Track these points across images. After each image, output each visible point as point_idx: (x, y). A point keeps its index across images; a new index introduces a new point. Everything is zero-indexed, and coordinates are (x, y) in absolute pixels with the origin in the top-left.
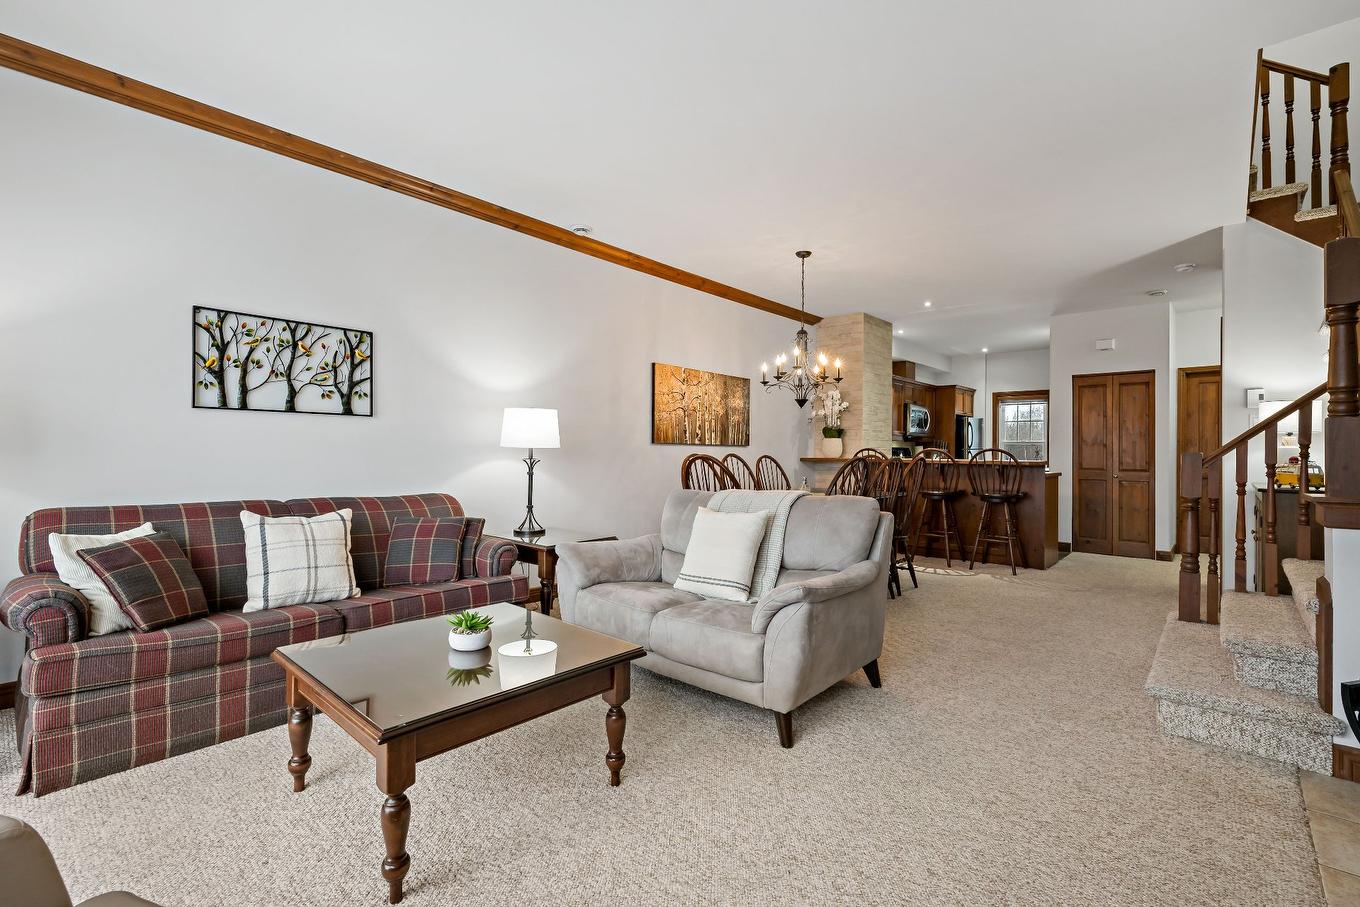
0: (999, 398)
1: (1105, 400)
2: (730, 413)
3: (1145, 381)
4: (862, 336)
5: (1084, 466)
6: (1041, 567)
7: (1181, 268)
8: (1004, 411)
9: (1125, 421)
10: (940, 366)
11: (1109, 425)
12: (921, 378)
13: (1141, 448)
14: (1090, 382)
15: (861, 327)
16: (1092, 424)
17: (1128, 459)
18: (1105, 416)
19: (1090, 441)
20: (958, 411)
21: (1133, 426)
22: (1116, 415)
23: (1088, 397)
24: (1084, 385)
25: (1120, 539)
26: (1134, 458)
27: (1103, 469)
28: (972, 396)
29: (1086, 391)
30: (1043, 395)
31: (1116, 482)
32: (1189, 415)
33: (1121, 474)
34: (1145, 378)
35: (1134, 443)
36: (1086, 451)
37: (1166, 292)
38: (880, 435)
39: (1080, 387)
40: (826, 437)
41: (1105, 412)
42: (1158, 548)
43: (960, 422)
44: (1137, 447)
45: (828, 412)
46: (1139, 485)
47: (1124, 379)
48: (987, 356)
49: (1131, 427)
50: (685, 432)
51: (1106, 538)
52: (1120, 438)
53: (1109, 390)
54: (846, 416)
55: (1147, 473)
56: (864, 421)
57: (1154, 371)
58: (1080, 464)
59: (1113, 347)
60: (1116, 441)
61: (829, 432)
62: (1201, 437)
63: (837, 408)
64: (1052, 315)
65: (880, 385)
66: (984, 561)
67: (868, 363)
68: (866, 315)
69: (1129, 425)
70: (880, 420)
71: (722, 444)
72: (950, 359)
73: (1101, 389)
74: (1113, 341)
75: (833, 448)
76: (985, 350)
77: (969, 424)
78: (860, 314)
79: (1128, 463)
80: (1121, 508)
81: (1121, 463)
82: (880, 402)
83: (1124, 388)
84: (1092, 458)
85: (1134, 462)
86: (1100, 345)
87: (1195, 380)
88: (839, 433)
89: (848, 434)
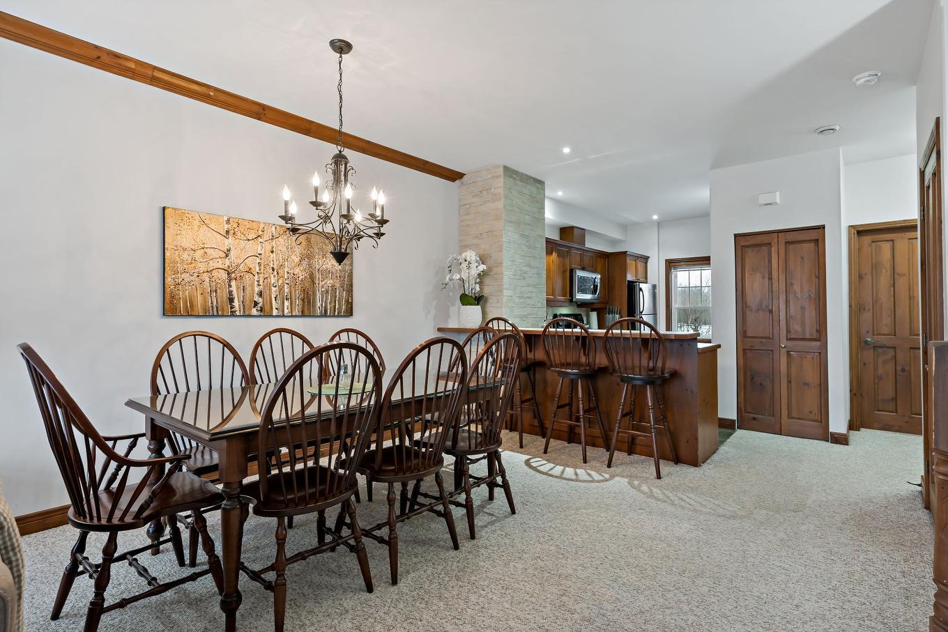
0: (671, 264)
1: (770, 261)
2: (317, 275)
3: (814, 236)
4: (501, 191)
5: (749, 334)
6: (695, 463)
7: (862, 79)
8: (676, 277)
9: (792, 284)
10: (615, 234)
11: (775, 289)
12: (591, 244)
13: (810, 313)
14: (753, 241)
15: (500, 182)
16: (756, 285)
17: (796, 327)
18: (770, 279)
19: (754, 307)
20: (630, 277)
21: (802, 287)
22: (782, 278)
23: (751, 257)
24: (746, 244)
25: (790, 417)
26: (803, 324)
27: (769, 338)
28: (646, 263)
29: (749, 251)
30: (704, 261)
31: (784, 351)
32: (861, 277)
33: (790, 344)
34: (813, 235)
35: (803, 308)
36: (751, 317)
37: (837, 128)
38: (529, 301)
39: (742, 246)
40: (463, 305)
41: (770, 274)
42: (832, 429)
43: (632, 289)
44: (807, 312)
45: (464, 276)
46: (809, 356)
47: (790, 237)
48: (659, 224)
49: (798, 291)
50: (231, 300)
51: (773, 416)
52: (787, 302)
53: (774, 249)
54: (487, 281)
55: (819, 343)
56: (505, 286)
57: (823, 227)
58: (745, 332)
59: (778, 201)
60: (782, 306)
61: (466, 300)
62: (875, 301)
63: (474, 272)
64: (711, 169)
65: (529, 247)
66: (631, 452)
67: (510, 222)
68: (506, 168)
69: (797, 287)
70: (528, 285)
71: (303, 315)
72: (625, 227)
73: (765, 249)
74: (778, 193)
75: (472, 317)
76: (655, 217)
77: (641, 289)
78: (499, 166)
79: (796, 332)
80: (789, 382)
81: (788, 331)
82: (529, 265)
83: (791, 246)
84: (757, 325)
85: (804, 330)
86: (763, 199)
87: (867, 239)
88: (479, 300)
89: (490, 301)
